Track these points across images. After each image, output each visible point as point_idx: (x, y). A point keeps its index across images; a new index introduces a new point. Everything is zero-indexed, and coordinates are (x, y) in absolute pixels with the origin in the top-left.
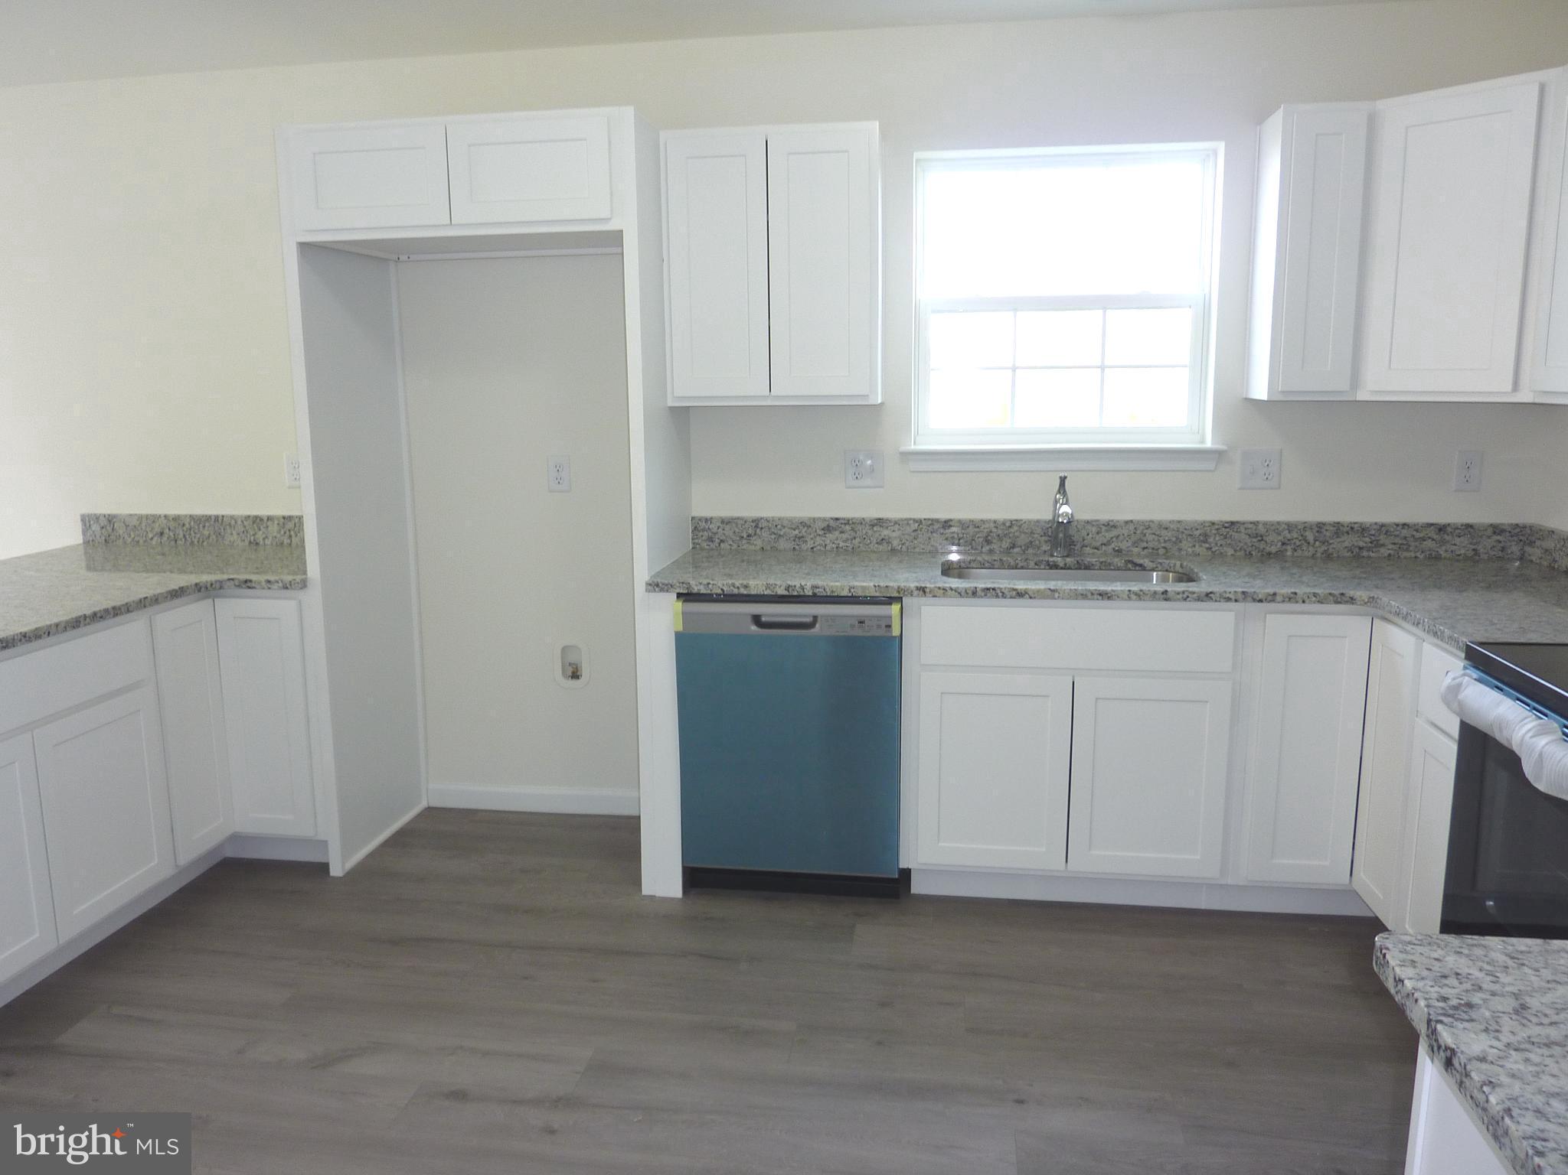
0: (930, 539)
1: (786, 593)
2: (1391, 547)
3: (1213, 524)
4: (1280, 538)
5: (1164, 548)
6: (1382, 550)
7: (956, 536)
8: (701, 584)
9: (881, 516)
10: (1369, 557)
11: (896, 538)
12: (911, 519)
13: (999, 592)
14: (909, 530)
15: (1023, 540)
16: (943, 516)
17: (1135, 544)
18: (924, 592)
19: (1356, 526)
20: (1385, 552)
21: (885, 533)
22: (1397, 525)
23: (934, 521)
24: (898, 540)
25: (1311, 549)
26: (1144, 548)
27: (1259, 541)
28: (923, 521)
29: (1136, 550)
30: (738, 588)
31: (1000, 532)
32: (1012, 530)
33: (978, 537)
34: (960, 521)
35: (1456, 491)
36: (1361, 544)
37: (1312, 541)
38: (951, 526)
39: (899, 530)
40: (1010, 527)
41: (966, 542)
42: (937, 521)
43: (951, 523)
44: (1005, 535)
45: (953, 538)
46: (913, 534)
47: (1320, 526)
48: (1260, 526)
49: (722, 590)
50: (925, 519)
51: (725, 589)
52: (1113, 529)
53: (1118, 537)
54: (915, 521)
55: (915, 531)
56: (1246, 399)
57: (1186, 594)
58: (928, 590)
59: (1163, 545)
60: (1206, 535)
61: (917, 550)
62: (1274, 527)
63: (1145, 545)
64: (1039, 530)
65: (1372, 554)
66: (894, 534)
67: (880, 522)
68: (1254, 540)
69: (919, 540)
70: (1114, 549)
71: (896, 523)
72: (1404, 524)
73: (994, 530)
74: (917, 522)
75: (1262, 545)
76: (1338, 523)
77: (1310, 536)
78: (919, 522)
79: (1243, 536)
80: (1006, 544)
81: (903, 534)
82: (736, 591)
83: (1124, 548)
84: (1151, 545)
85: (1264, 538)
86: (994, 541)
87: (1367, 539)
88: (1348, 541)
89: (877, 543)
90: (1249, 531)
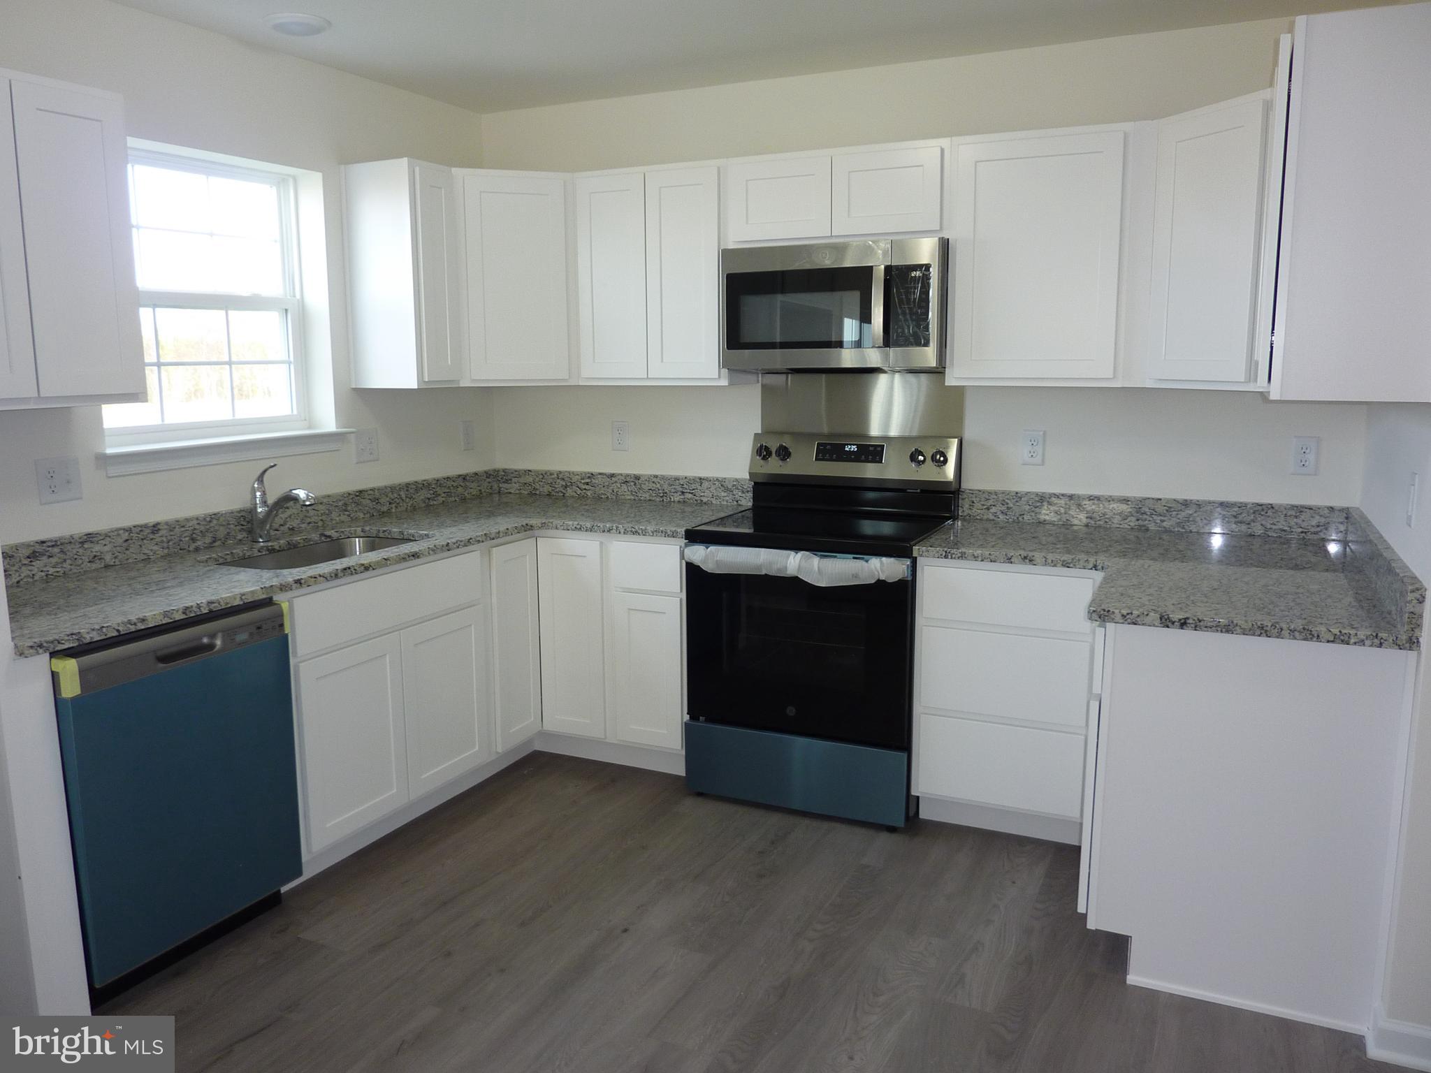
0: (141, 546)
1: (184, 617)
2: (443, 495)
3: (349, 494)
4: (388, 499)
5: (322, 520)
6: (439, 498)
7: (165, 540)
8: (93, 630)
9: (90, 531)
10: (434, 505)
11: (107, 552)
12: (120, 529)
13: (352, 570)
14: (120, 541)
15: (222, 532)
16: (151, 520)
17: (302, 521)
18: (301, 583)
19: (425, 483)
20: (441, 499)
21: (97, 548)
22: (444, 479)
23: (143, 527)
24: (110, 553)
25: (405, 504)
26: (310, 523)
27: (377, 503)
28: (133, 529)
29: (303, 526)
30: (135, 624)
31: (202, 528)
32: (212, 525)
33: (185, 537)
34: (167, 523)
35: (465, 450)
36: (429, 496)
37: (404, 499)
38: (159, 529)
39: (110, 542)
40: (210, 522)
41: (174, 544)
42: (146, 526)
43: (159, 527)
44: (207, 530)
45: (162, 542)
46: (125, 544)
47: (408, 485)
48: (376, 491)
49: (118, 631)
50: (134, 527)
51: (120, 629)
52: (287, 510)
53: (290, 516)
54: (125, 530)
55: (127, 540)
56: (355, 389)
57: (459, 543)
58: (303, 581)
59: (320, 518)
60: (345, 505)
61: (130, 561)
62: (383, 491)
63: (309, 520)
64: (233, 521)
65: (435, 503)
66: (106, 548)
67: (90, 538)
68: (374, 503)
69: (131, 550)
70: (289, 528)
71: (107, 536)
72: (448, 478)
73: (197, 527)
74: (127, 531)
75: (378, 507)
76: (416, 482)
77: (403, 494)
78: (129, 530)
79: (368, 502)
80: (208, 540)
81: (115, 547)
82: (133, 628)
83: (295, 525)
84: (313, 520)
85: (380, 501)
86: (199, 538)
87: (432, 492)
88: (424, 494)
89: (89, 562)
90: (370, 497)
